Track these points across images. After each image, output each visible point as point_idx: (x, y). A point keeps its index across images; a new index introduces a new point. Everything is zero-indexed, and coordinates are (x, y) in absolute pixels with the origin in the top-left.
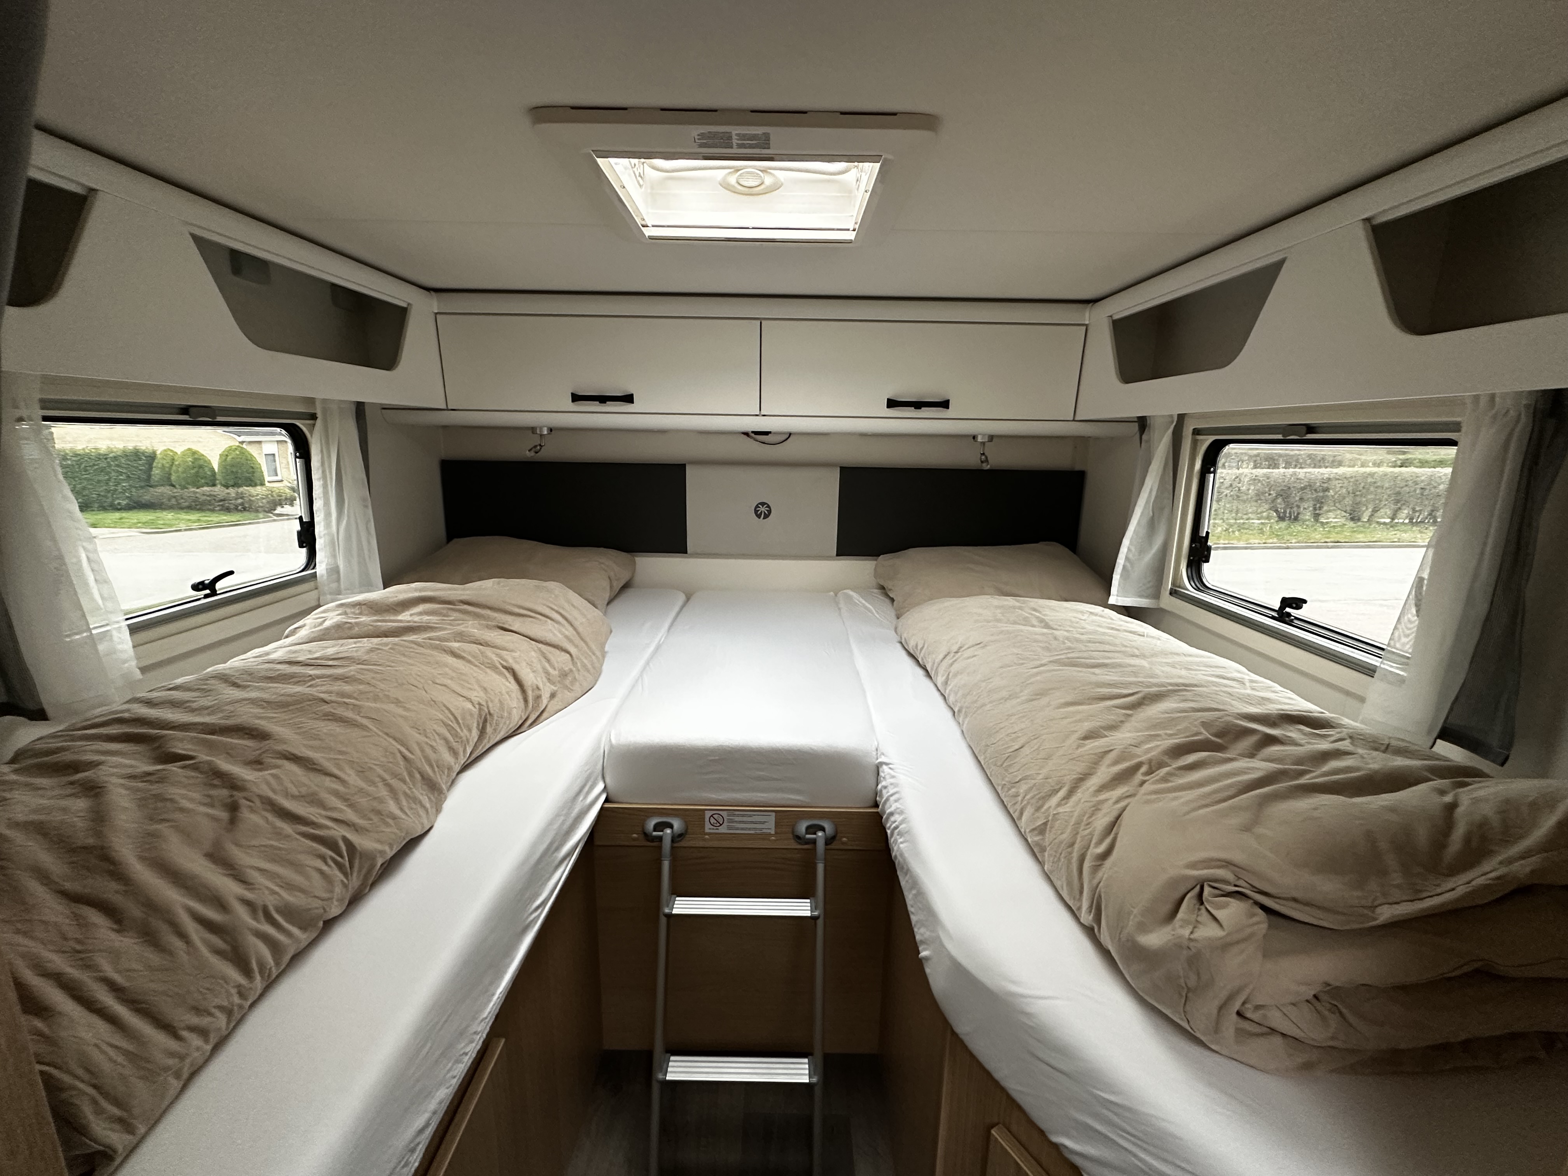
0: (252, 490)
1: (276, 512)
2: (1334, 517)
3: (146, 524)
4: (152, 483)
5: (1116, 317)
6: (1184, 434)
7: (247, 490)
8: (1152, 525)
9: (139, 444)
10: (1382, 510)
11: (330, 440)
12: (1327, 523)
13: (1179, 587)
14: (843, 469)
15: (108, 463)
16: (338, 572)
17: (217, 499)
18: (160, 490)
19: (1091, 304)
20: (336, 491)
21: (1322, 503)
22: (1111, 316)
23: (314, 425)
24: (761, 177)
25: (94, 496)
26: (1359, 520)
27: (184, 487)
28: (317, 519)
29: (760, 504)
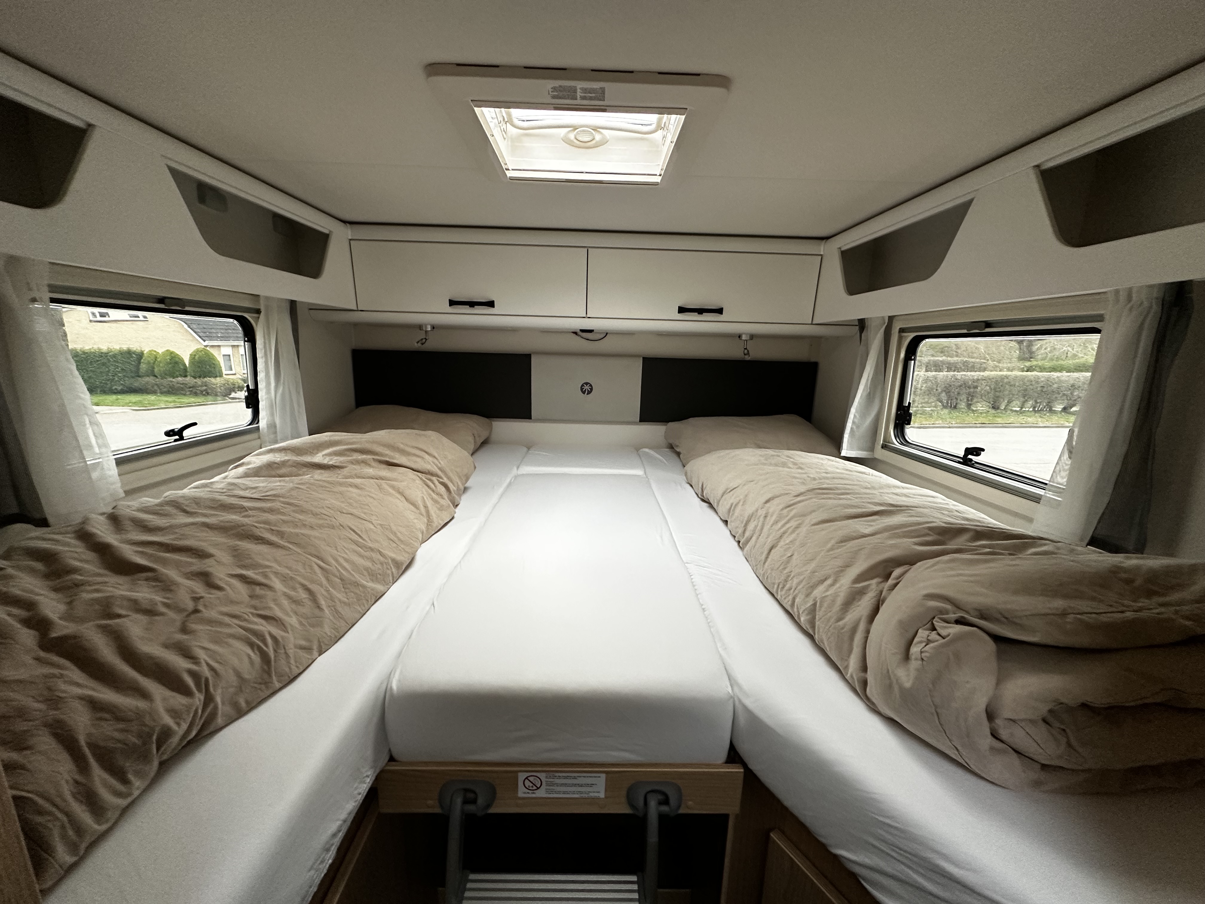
0: (213, 380)
1: (231, 396)
2: (981, 406)
3: (135, 404)
4: (140, 374)
5: (843, 249)
6: (892, 332)
7: (209, 380)
8: (870, 397)
9: (131, 346)
10: (1014, 402)
11: (270, 326)
12: (976, 410)
13: (889, 442)
14: (644, 359)
15: (108, 359)
16: (275, 427)
17: (187, 386)
18: (147, 379)
19: (825, 241)
20: (275, 366)
21: (972, 396)
22: (840, 248)
23: (259, 318)
24: (592, 134)
25: (97, 383)
26: (998, 408)
27: (163, 378)
28: (260, 386)
29: (584, 383)
